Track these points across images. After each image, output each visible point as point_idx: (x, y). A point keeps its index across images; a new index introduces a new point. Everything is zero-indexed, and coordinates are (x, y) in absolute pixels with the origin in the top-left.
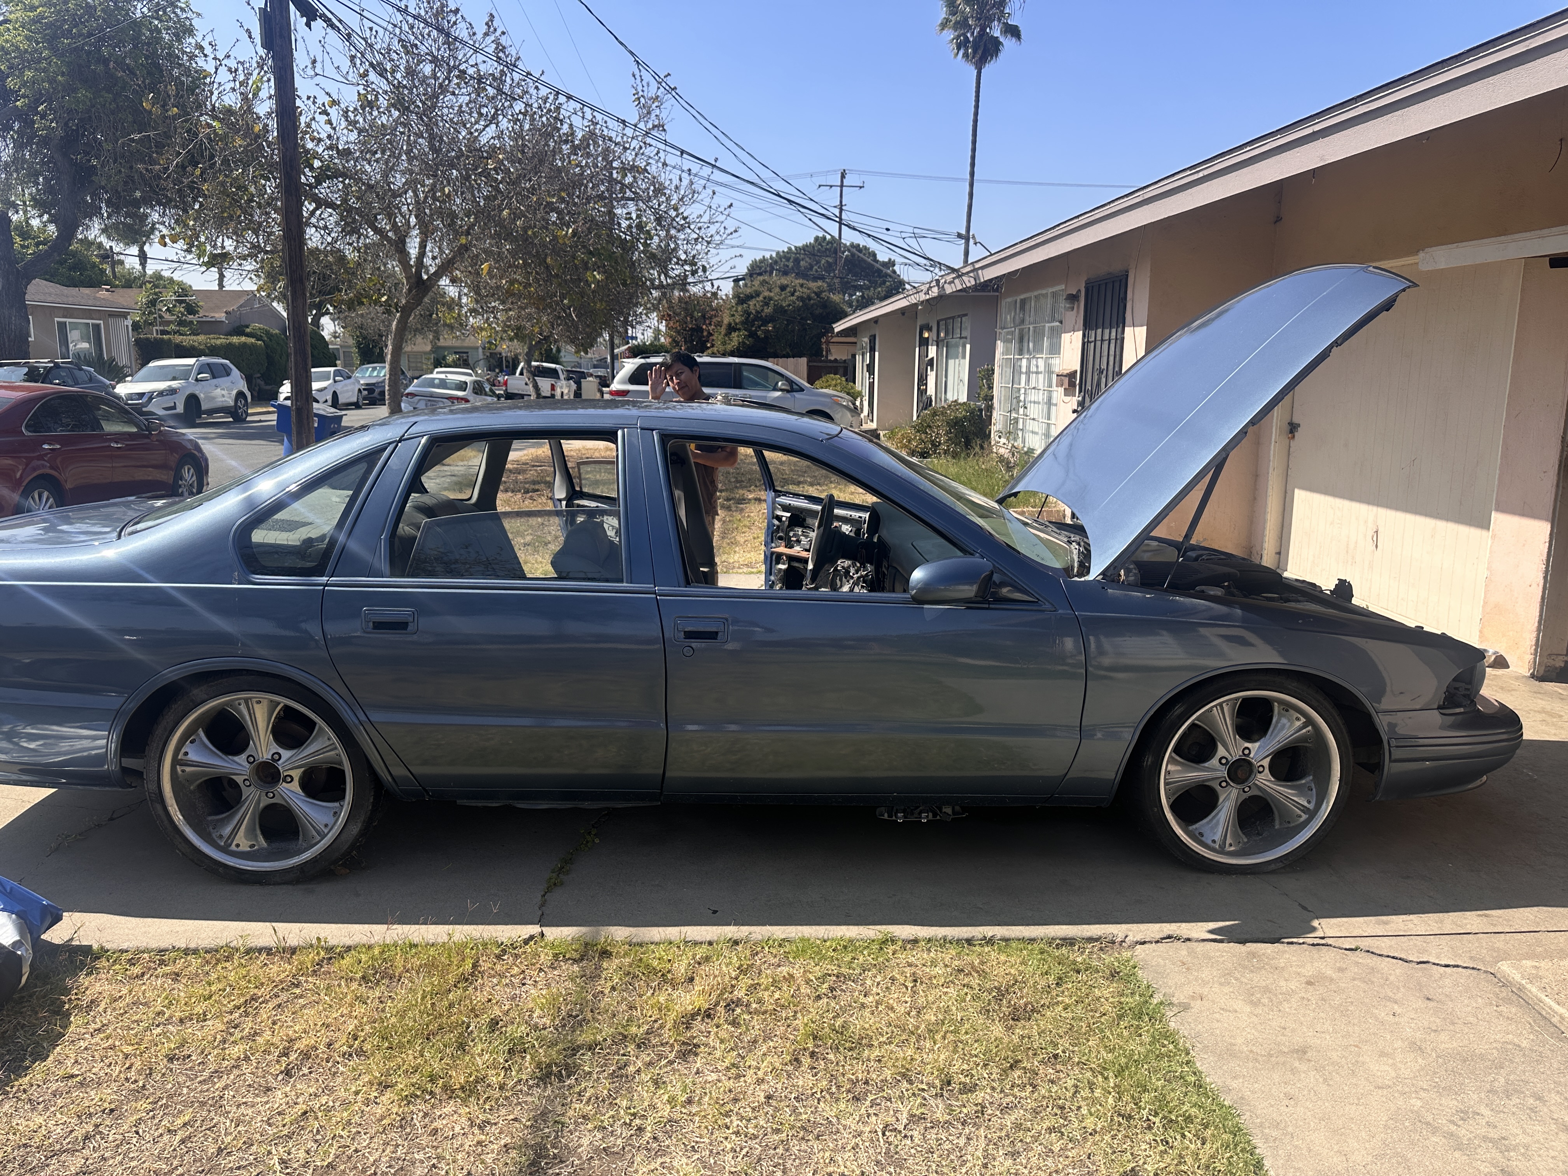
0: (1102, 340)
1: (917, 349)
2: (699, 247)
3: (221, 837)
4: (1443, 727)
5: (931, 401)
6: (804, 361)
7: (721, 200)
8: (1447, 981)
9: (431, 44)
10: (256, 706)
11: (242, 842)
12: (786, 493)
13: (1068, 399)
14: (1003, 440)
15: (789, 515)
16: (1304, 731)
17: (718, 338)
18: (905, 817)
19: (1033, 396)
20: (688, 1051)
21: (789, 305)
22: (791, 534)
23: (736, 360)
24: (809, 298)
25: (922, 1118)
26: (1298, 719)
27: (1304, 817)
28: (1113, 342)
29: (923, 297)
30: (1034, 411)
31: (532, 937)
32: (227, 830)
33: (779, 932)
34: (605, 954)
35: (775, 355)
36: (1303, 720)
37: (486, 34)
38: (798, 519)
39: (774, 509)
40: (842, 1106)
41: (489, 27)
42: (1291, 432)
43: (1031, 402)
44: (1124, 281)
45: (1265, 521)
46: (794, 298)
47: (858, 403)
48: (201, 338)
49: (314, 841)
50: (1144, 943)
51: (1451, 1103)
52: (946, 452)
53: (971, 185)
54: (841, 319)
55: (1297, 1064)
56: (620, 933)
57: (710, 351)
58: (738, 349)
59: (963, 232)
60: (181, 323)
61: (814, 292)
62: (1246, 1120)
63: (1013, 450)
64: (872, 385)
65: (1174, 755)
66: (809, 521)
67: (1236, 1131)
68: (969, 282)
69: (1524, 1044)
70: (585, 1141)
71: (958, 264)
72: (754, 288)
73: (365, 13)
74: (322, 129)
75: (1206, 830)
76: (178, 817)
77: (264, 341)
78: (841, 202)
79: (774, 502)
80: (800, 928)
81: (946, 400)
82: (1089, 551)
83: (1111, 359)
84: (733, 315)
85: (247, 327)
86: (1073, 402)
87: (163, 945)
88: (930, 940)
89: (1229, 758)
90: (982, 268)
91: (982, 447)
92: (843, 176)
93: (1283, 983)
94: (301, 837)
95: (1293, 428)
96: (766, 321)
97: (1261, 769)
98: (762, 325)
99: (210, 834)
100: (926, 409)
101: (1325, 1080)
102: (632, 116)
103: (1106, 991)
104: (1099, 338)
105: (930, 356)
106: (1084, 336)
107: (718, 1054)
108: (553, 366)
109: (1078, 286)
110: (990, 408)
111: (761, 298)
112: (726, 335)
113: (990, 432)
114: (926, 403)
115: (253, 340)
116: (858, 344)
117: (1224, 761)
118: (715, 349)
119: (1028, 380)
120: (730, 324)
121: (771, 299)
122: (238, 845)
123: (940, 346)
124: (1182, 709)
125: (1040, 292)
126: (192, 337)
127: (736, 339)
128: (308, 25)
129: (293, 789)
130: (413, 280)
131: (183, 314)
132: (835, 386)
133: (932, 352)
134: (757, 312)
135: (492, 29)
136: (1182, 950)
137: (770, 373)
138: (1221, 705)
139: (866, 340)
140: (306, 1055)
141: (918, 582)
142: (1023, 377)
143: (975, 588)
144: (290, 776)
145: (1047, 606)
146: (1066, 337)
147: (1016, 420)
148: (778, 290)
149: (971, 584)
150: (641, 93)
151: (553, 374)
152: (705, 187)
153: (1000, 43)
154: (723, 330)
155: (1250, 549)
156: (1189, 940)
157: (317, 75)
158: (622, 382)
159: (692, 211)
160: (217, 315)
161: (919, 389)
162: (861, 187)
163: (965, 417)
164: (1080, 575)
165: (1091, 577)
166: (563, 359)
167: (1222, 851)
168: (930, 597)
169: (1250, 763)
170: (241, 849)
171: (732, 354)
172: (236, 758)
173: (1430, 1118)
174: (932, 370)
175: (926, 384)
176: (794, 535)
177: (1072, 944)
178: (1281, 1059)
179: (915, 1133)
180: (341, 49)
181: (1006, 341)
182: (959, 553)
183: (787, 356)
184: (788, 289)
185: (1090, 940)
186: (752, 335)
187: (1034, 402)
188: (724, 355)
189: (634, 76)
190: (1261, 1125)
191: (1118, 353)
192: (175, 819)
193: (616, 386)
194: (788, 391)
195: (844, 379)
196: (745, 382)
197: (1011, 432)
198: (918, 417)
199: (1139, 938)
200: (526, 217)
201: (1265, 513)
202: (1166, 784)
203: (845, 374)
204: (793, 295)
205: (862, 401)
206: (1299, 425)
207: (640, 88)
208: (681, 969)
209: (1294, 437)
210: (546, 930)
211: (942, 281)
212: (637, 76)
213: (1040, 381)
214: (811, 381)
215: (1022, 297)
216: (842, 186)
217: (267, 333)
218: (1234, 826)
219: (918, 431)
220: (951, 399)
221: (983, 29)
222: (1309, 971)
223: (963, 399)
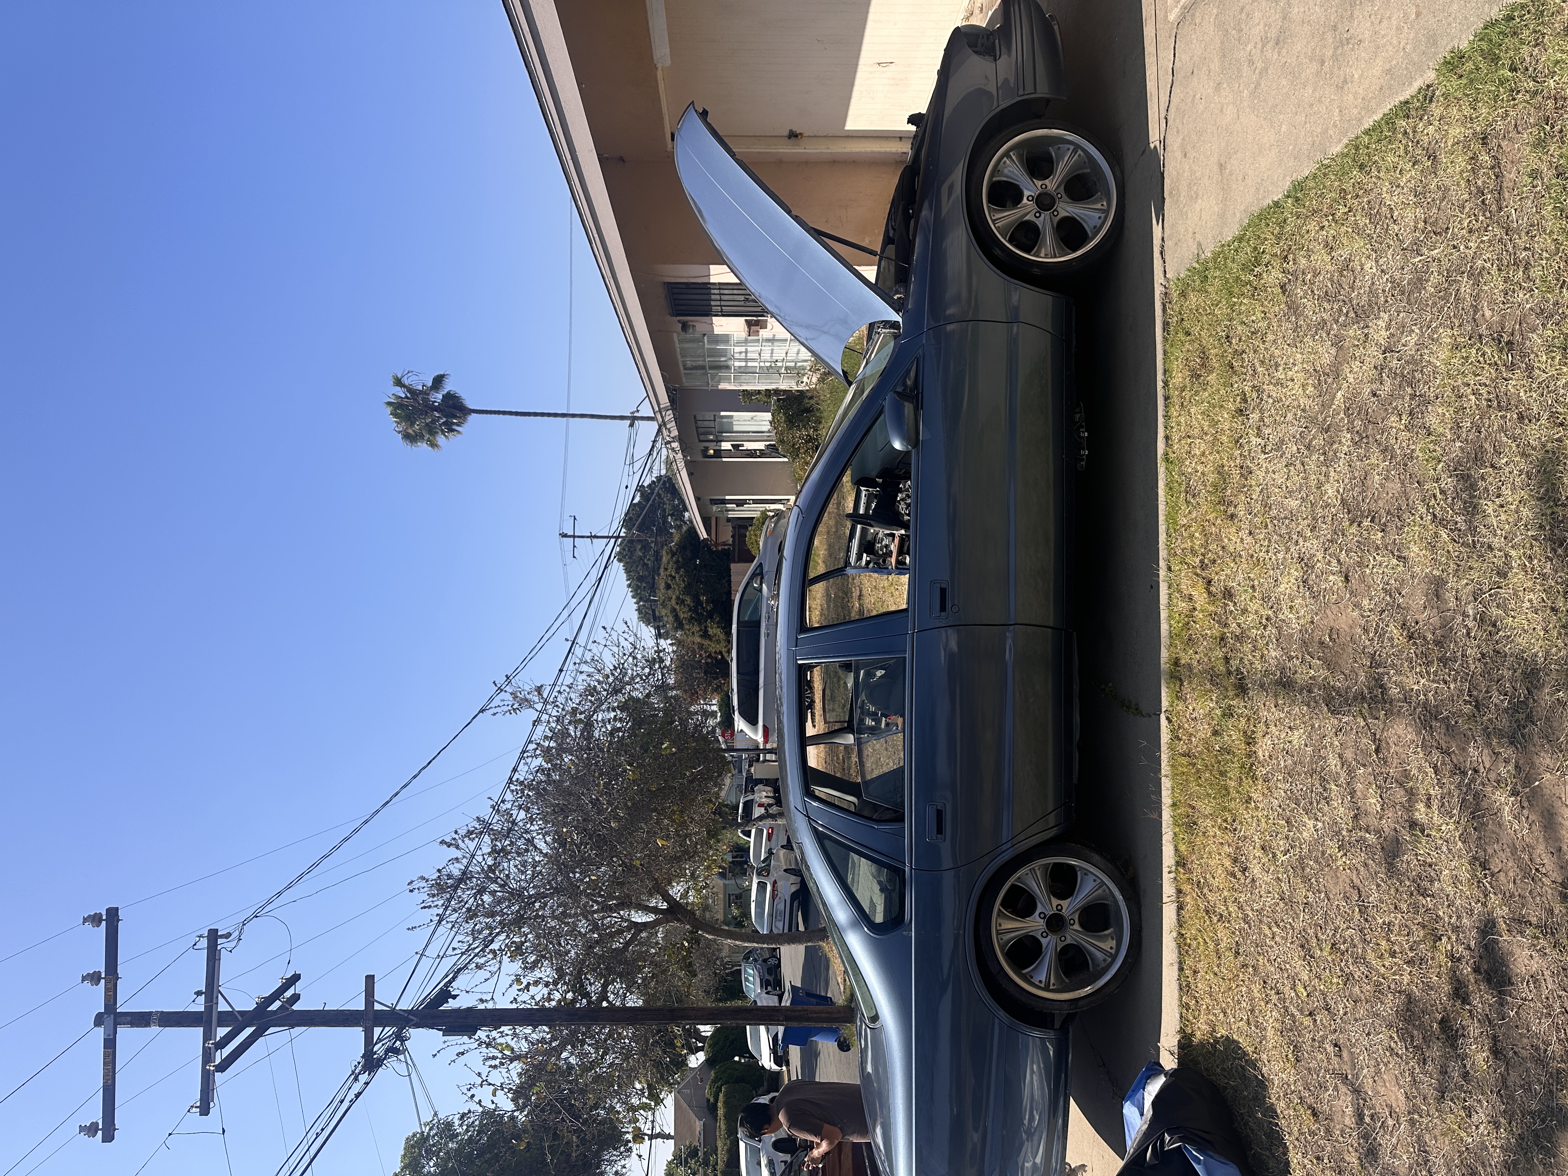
0: (720, 300)
1: (724, 460)
2: (639, 656)
3: (1105, 960)
4: (1010, 56)
5: (770, 445)
6: (733, 566)
7: (600, 636)
8: (1183, 57)
9: (466, 894)
10: (1002, 927)
11: (1109, 945)
12: (848, 557)
13: (769, 326)
14: (805, 379)
15: (865, 555)
16: (1014, 157)
17: (713, 647)
18: (1083, 449)
19: (766, 355)
20: (1228, 594)
21: (684, 581)
22: (881, 553)
23: (734, 626)
24: (677, 562)
25: (1258, 428)
26: (1005, 162)
27: (1080, 152)
28: (722, 291)
29: (680, 456)
30: (779, 354)
31: (1167, 718)
32: (1099, 955)
33: (1162, 537)
34: (1176, 662)
35: (729, 594)
36: (1005, 159)
37: (457, 847)
38: (868, 546)
39: (860, 567)
40: (1253, 483)
41: (451, 844)
42: (796, 136)
43: (772, 356)
44: (673, 286)
45: (873, 152)
46: (677, 576)
47: (772, 514)
48: (719, 1144)
49: (1107, 891)
50: (1165, 271)
51: (1245, 69)
52: (816, 430)
53: (574, 416)
54: (696, 532)
55: (1227, 171)
56: (1164, 654)
57: (726, 655)
58: (723, 628)
59: (628, 422)
60: (706, 1163)
61: (672, 558)
62: (1256, 210)
63: (813, 369)
64: (756, 502)
65: (1033, 253)
66: (869, 538)
67: (1260, 217)
68: (669, 415)
69: (1215, 11)
70: (1274, 654)
71: (654, 426)
72: (669, 614)
73: (441, 954)
74: (540, 992)
75: (1092, 223)
76: (1088, 990)
77: (722, 1085)
78: (588, 537)
79: (855, 567)
80: (1160, 523)
81: (769, 432)
82: (883, 321)
83: (735, 292)
84: (693, 633)
85: (708, 1100)
86: (771, 321)
87: (1177, 987)
88: (1166, 427)
89: (1035, 211)
90: (659, 404)
91: (811, 398)
92: (565, 536)
93: (1186, 174)
94: (1106, 902)
95: (793, 135)
96: (698, 603)
97: (1044, 187)
98: (702, 606)
99: (1103, 968)
100: (777, 450)
101: (1235, 153)
102: (530, 715)
103: (1193, 299)
104: (718, 303)
105: (730, 448)
106: (716, 315)
107: (1229, 572)
108: (741, 805)
109: (675, 323)
110: (777, 392)
111: (677, 607)
112: (711, 640)
113: (798, 391)
114: (772, 450)
115: (721, 1095)
116: (718, 515)
117: (1038, 215)
118: (724, 650)
119: (753, 360)
120: (701, 636)
121: (678, 598)
122: (1111, 948)
123: (720, 439)
124: (997, 249)
125: (678, 353)
126: (719, 1152)
127: (714, 630)
128: (454, 997)
129: (1067, 905)
130: (670, 917)
131: (698, 1161)
132: (756, 536)
133: (726, 446)
134: (690, 610)
135: (453, 842)
136: (1168, 244)
137: (745, 598)
138: (993, 221)
139: (714, 508)
140: (1235, 861)
141: (902, 444)
142: (750, 364)
143: (906, 404)
144: (1057, 906)
145: (920, 351)
146: (717, 330)
147: (787, 368)
148: (670, 592)
149: (904, 406)
150: (510, 708)
151: (748, 806)
152: (590, 650)
153: (448, 393)
154: (706, 643)
155: (897, 163)
156: (1163, 239)
157: (492, 999)
158: (756, 731)
159: (609, 662)
160: (698, 1129)
161: (759, 457)
162: (575, 519)
163: (785, 414)
164: (898, 328)
165: (900, 320)
166: (734, 801)
167: (1107, 212)
168: (913, 435)
169: (1039, 195)
170: (1114, 946)
171: (729, 633)
172: (1044, 946)
173: (1253, 86)
174: (742, 445)
175: (755, 450)
176: (882, 550)
177: (1168, 323)
178: (1225, 181)
179: (1267, 432)
180: (470, 976)
181: (719, 382)
182: (882, 416)
183: (729, 582)
184: (669, 582)
185: (1164, 310)
186: (710, 616)
187: (772, 353)
188: (729, 642)
189: (495, 714)
190: (1258, 200)
191: (731, 287)
192: (1090, 992)
193: (759, 738)
194: (762, 578)
195: (750, 528)
196: (754, 619)
197: (796, 372)
198: (785, 457)
199: (1162, 275)
200: (617, 807)
201: (866, 153)
202: (1055, 257)
203: (746, 528)
204: (674, 578)
205: (770, 511)
206: (791, 131)
207: (506, 709)
208: (1183, 605)
209: (801, 134)
210: (1163, 710)
211: (668, 439)
212: (495, 710)
213: (753, 350)
214: (751, 559)
215: (682, 368)
216: (574, 537)
217: (714, 1082)
218: (1088, 204)
219: (797, 455)
220: (769, 427)
221: (436, 409)
222: (1179, 155)
223: (768, 416)
